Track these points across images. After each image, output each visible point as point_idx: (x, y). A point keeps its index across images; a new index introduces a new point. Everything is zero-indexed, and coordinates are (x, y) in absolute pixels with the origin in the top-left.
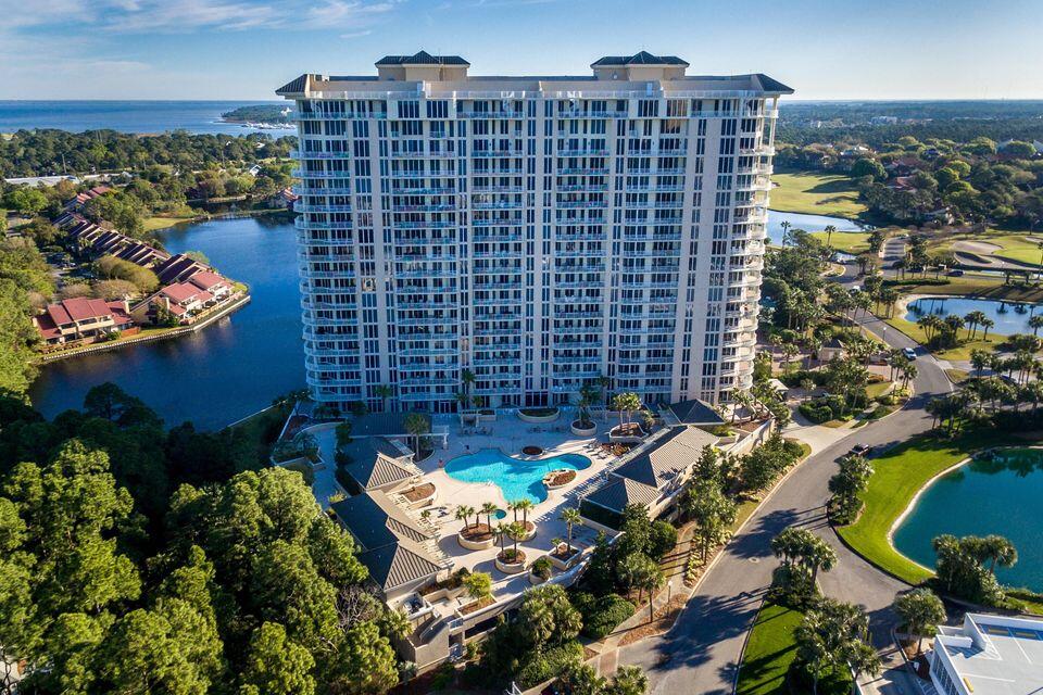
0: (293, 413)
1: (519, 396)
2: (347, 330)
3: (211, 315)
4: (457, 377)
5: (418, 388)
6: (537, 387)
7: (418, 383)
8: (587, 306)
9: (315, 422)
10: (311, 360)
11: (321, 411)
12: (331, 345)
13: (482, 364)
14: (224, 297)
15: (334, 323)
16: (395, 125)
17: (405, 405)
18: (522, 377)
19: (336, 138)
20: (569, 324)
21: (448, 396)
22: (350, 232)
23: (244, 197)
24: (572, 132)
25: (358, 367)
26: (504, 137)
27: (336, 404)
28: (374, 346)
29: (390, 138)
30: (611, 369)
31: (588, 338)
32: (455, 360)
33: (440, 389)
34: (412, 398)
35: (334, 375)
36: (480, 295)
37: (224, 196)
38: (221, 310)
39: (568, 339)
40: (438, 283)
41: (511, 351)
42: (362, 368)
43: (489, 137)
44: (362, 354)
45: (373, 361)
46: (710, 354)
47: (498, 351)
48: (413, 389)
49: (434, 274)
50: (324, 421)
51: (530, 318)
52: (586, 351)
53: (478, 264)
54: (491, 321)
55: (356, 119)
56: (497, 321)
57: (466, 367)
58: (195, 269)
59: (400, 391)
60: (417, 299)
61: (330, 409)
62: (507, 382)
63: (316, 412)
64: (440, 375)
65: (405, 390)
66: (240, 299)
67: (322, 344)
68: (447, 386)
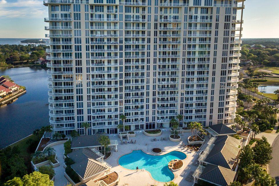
0: (43, 137)
1: (143, 125)
2: (69, 98)
3: (10, 97)
4: (117, 117)
5: (100, 123)
6: (150, 120)
7: (100, 121)
8: (171, 85)
9: (54, 141)
10: (52, 112)
11: (56, 135)
12: (61, 105)
13: (128, 111)
14: (15, 91)
15: (63, 95)
16: (92, 7)
17: (94, 131)
18: (144, 116)
19: (65, 12)
20: (163, 93)
21: (113, 126)
22: (71, 53)
23: (26, 61)
24: (165, 13)
25: (74, 115)
26: (138, 14)
27: (63, 132)
28: (81, 105)
29: (90, 12)
30: (181, 112)
31: (172, 99)
32: (116, 110)
33: (110, 123)
34: (97, 128)
35: (62, 119)
36: (127, 81)
37: (19, 61)
38: (14, 96)
39: (163, 99)
40: (109, 76)
41: (140, 106)
42: (75, 115)
43: (131, 14)
44: (75, 109)
45: (80, 112)
46: (221, 104)
47: (134, 105)
48: (98, 123)
49: (108, 72)
50: (57, 140)
51: (148, 91)
52: (170, 104)
53: (126, 68)
54: (131, 92)
55: (75, 3)
56: (134, 92)
57: (121, 113)
58: (5, 81)
59: (92, 125)
60: (100, 83)
61: (60, 134)
62: (137, 119)
63: (54, 136)
64: (110, 117)
65: (94, 124)
66: (22, 91)
67: (57, 105)
68: (113, 122)
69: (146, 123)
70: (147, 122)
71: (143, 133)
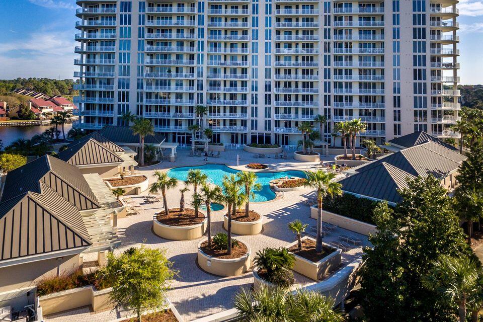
69: (252, 133)
70: (254, 131)
71: (244, 150)
